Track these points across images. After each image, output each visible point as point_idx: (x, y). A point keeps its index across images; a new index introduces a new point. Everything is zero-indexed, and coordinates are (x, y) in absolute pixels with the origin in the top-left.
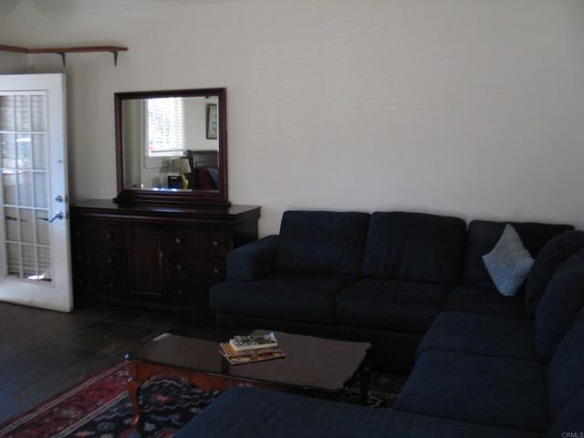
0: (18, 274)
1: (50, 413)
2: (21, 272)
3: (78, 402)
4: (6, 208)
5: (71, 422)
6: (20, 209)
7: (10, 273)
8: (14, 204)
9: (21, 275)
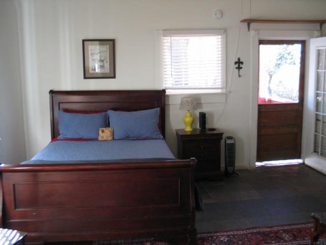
0: (318, 152)
1: (276, 232)
2: (320, 151)
3: (295, 233)
4: (317, 115)
5: (282, 241)
6: (323, 116)
7: (315, 151)
8: (320, 112)
9: (320, 154)
